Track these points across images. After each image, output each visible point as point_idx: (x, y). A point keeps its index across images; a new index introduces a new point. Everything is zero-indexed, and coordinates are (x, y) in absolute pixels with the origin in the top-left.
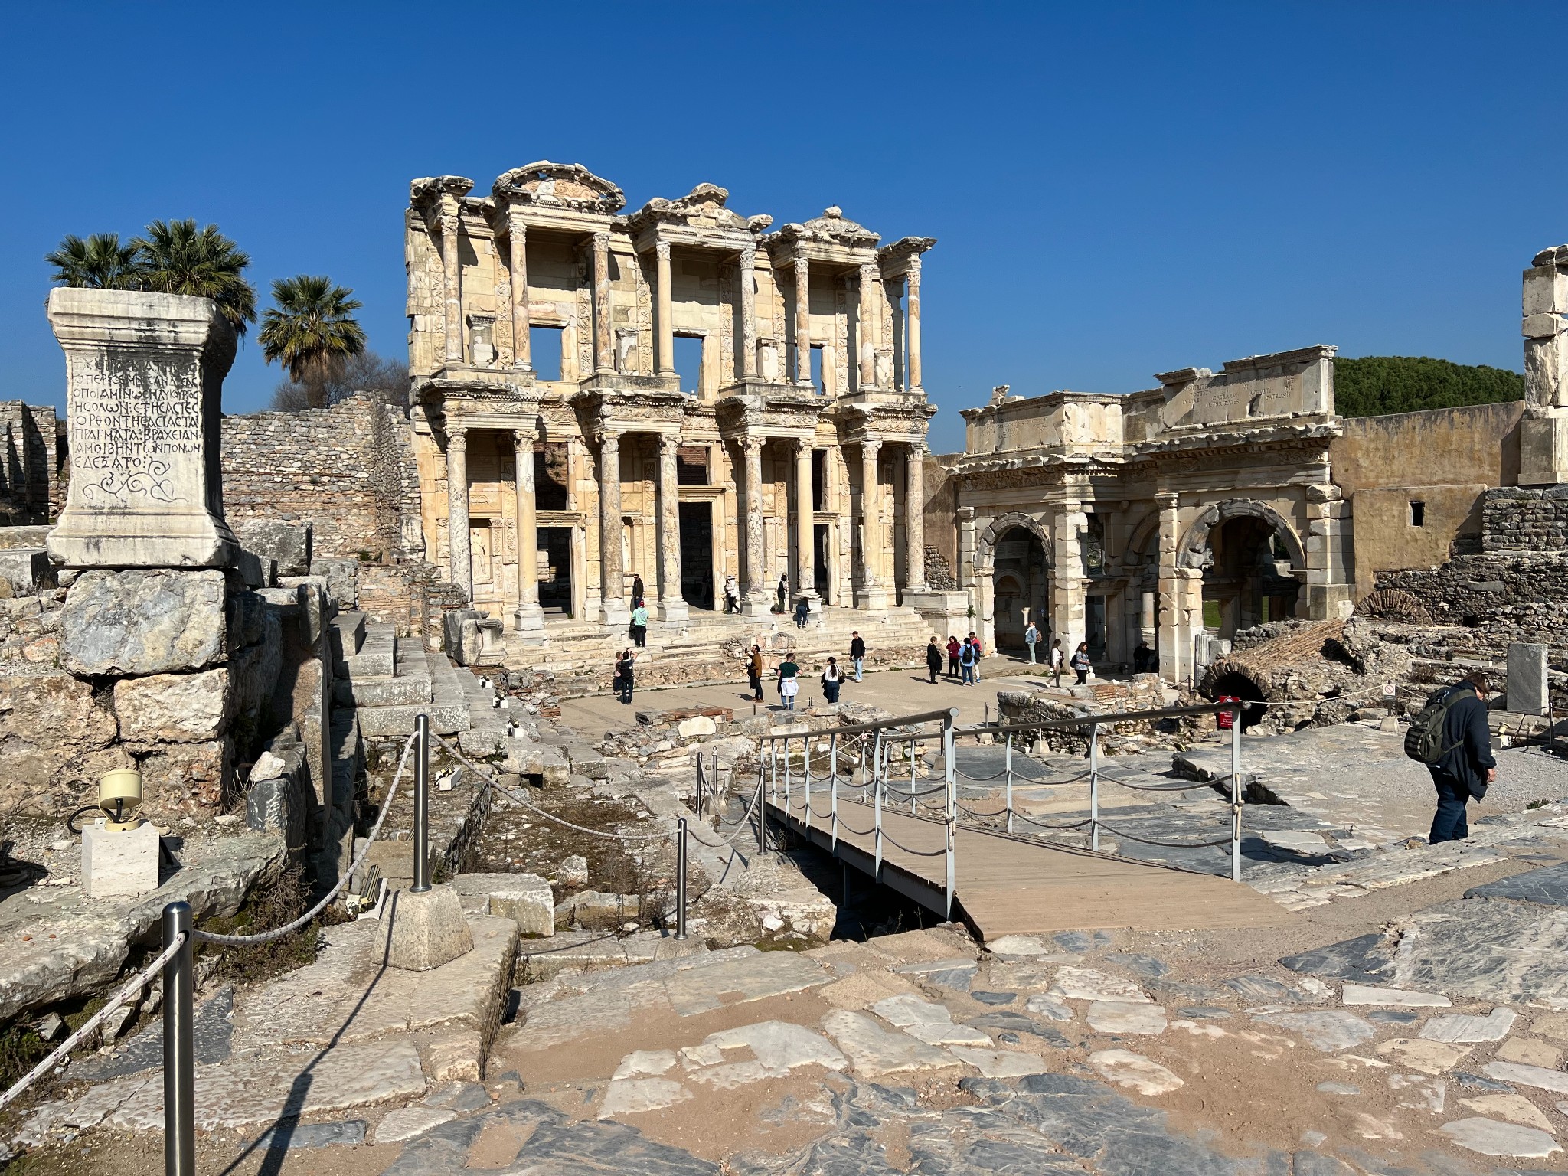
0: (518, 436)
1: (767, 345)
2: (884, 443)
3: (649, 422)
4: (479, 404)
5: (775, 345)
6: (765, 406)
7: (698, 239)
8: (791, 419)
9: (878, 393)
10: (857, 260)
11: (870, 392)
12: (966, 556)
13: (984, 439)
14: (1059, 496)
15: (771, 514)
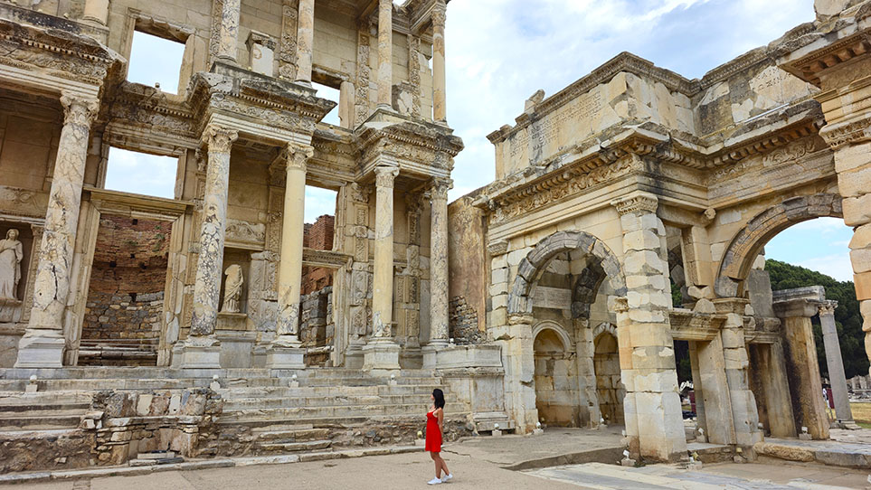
1: (259, 42)
2: (402, 172)
5: (270, 45)
6: (239, 92)
8: (277, 117)
9: (394, 115)
11: (385, 113)
12: (498, 301)
13: (517, 157)
14: (627, 190)
15: (259, 248)
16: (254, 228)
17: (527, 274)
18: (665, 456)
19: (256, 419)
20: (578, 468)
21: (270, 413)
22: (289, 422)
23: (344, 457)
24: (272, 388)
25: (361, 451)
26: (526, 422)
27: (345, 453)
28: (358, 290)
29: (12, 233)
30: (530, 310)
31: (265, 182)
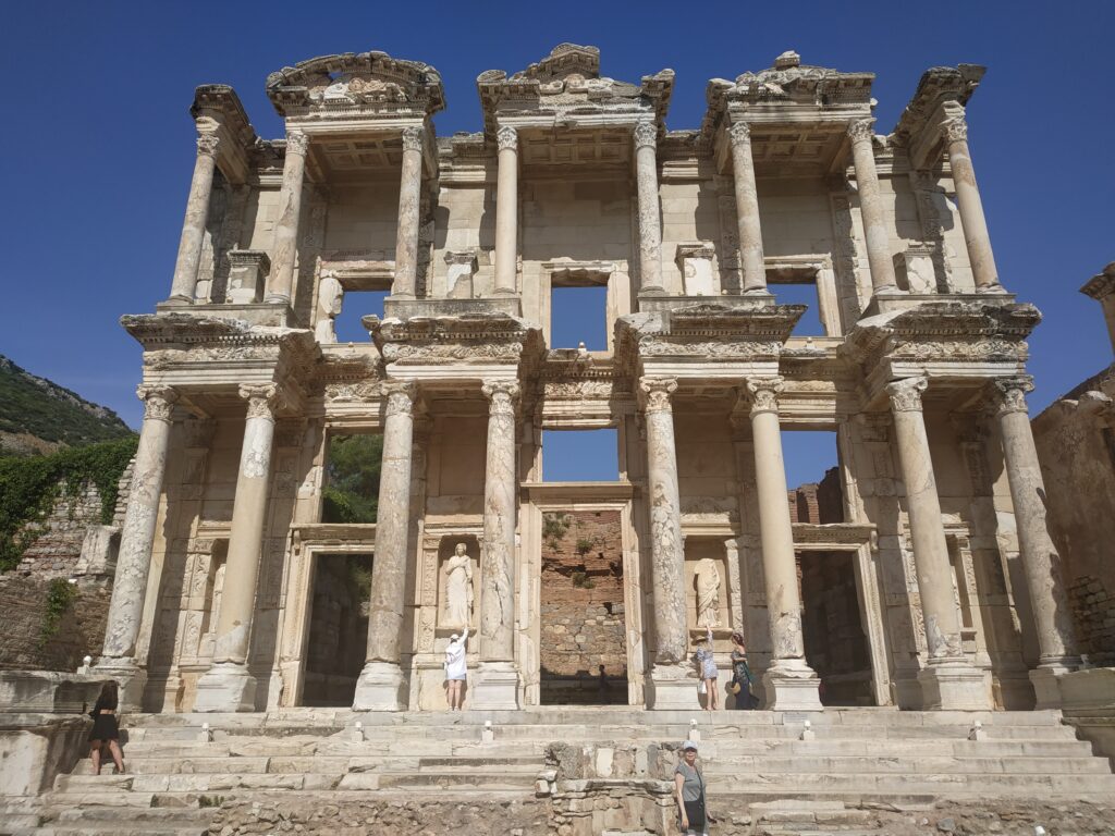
0: (242, 393)
1: (690, 255)
2: (932, 381)
3: (463, 366)
4: (192, 352)
5: (705, 254)
6: (670, 328)
7: (560, 118)
9: (904, 298)
10: (840, 116)
11: (890, 298)
15: (733, 532)
16: (722, 504)
19: (755, 789)
21: (775, 781)
22: (804, 797)
24: (775, 741)
31: (728, 440)
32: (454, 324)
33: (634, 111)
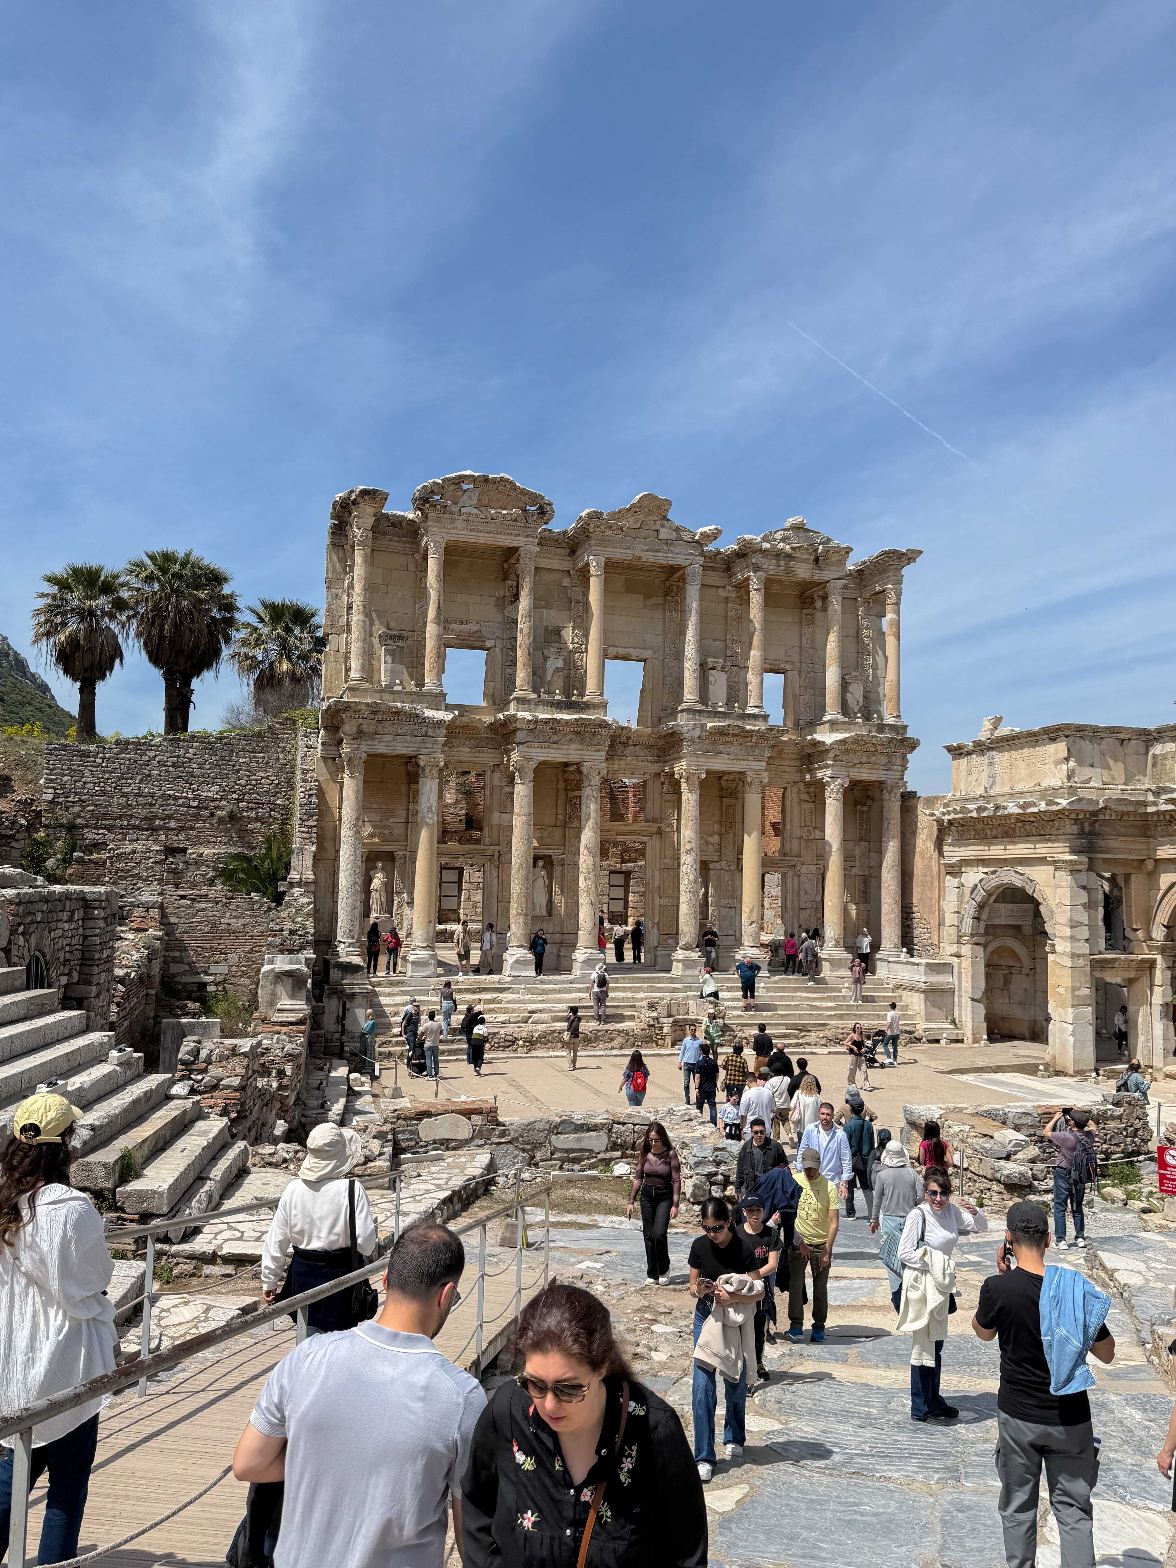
0: (422, 763)
1: (714, 669)
2: (853, 782)
3: (570, 751)
5: (724, 669)
6: (705, 735)
7: (635, 554)
9: (844, 723)
12: (951, 919)
13: (972, 778)
14: (1060, 850)
15: (716, 858)
16: (711, 839)
17: (979, 899)
18: (1071, 1072)
20: (999, 1076)
23: (813, 1053)
25: (825, 1050)
26: (973, 1034)
27: (815, 1050)
28: (806, 893)
29: (541, 863)
30: (982, 931)
31: (717, 793)
32: (568, 722)
33: (690, 554)
